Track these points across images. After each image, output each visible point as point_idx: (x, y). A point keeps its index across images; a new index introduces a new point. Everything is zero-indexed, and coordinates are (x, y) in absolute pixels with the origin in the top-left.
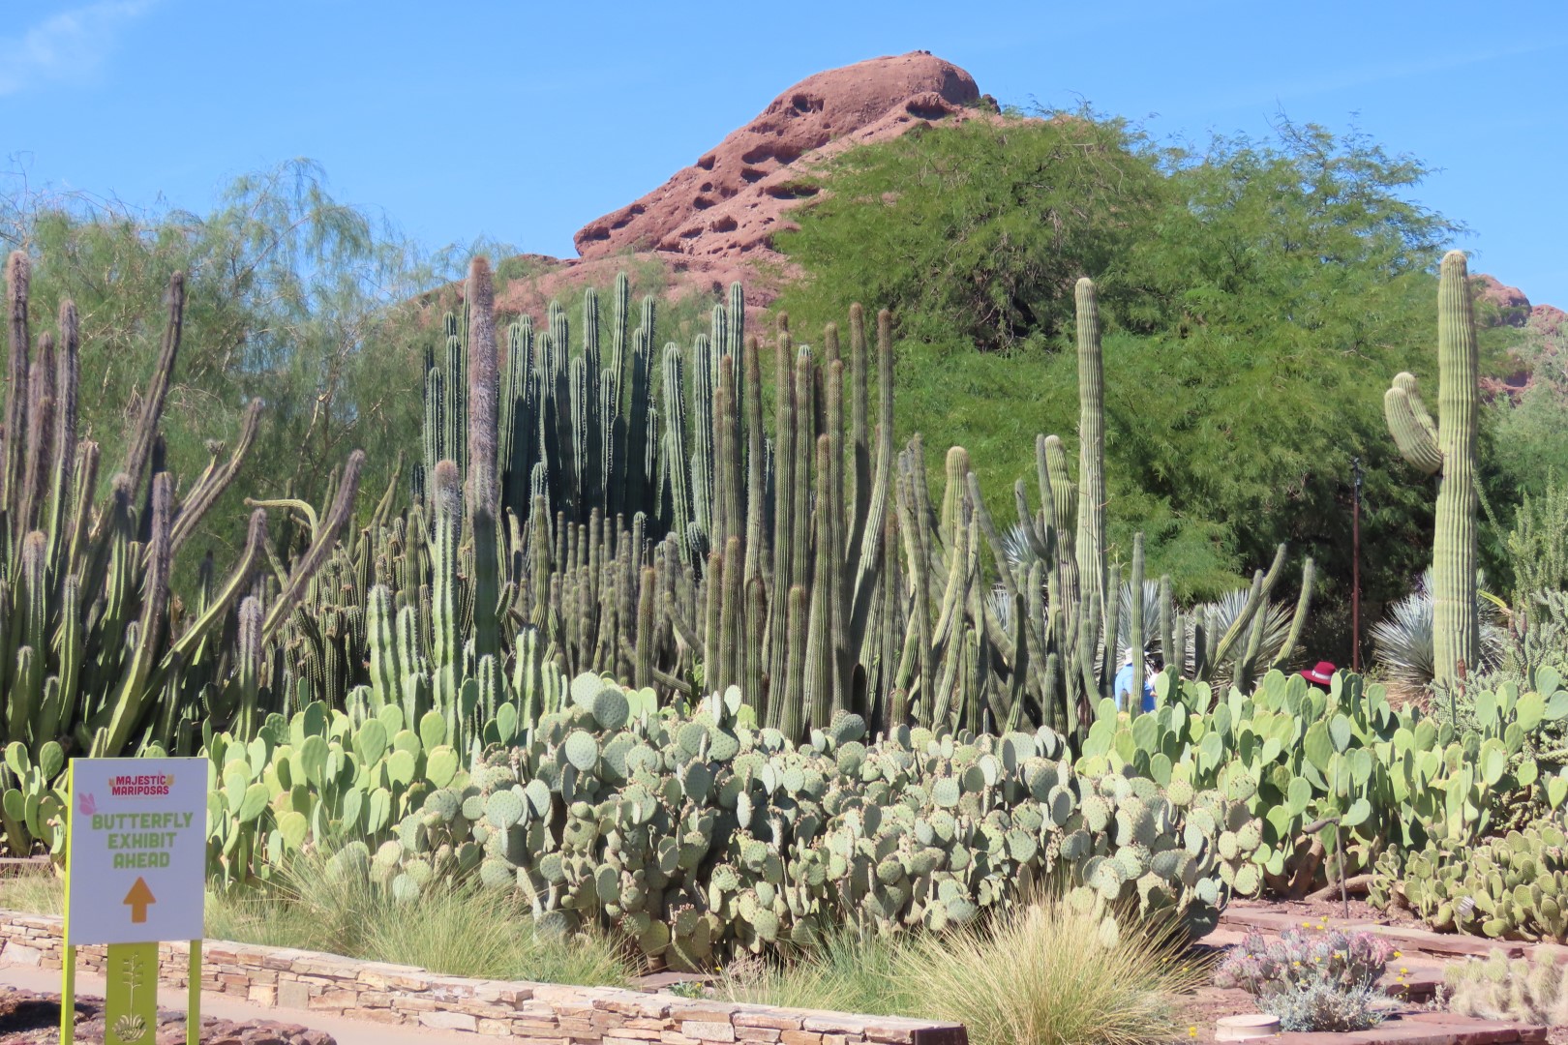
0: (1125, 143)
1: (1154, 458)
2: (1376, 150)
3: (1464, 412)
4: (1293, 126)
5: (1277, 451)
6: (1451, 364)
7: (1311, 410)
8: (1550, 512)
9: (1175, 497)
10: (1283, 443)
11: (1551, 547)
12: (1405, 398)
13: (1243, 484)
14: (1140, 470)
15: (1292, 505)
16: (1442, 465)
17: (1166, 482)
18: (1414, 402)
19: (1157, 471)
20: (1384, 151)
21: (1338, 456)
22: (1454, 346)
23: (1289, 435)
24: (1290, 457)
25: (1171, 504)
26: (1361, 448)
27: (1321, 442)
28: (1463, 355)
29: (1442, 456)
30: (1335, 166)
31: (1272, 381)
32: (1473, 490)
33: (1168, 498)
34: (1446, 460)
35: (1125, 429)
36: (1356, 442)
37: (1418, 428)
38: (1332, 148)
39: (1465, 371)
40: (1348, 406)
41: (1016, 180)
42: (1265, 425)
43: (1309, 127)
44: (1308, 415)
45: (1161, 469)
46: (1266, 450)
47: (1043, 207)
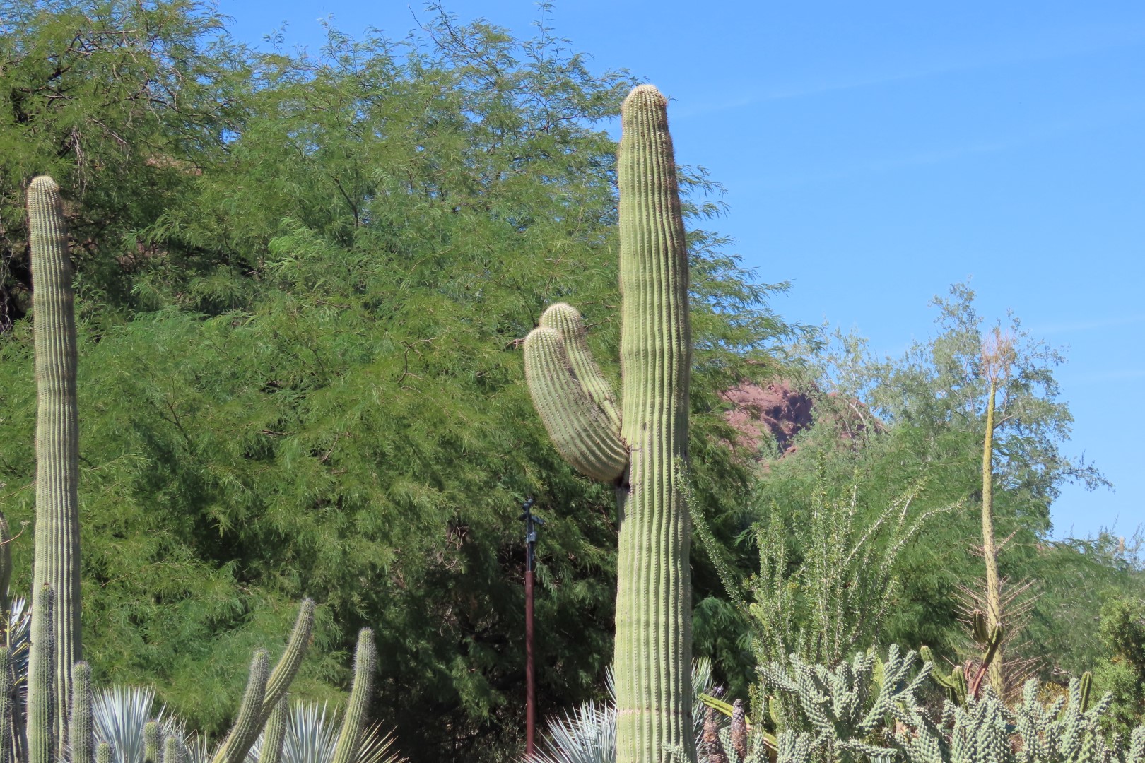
0: (189, 32)
1: (213, 500)
2: (576, 64)
3: (665, 370)
4: (453, 24)
5: (404, 487)
6: (641, 286)
7: (461, 423)
8: (819, 539)
9: (244, 564)
10: (416, 477)
11: (821, 603)
12: (560, 345)
13: (352, 542)
14: (190, 521)
15: (437, 579)
16: (627, 466)
17: (231, 537)
18: (575, 355)
19: (215, 520)
20: (586, 67)
21: (505, 497)
22: (646, 253)
23: (426, 465)
24: (425, 497)
25: (235, 574)
26: (539, 485)
27: (477, 476)
28: (663, 271)
29: (628, 451)
30: (515, 86)
31: (400, 381)
32: (682, 511)
33: (231, 565)
34: (635, 458)
35: (165, 455)
36: (532, 477)
37: (583, 400)
38: (511, 63)
39: (666, 298)
40: (519, 421)
41: (18, 85)
42: (389, 449)
43: (477, 27)
44: (456, 430)
45: (222, 518)
46: (386, 487)
47: (60, 125)
